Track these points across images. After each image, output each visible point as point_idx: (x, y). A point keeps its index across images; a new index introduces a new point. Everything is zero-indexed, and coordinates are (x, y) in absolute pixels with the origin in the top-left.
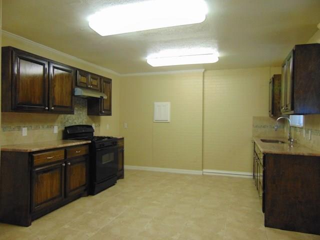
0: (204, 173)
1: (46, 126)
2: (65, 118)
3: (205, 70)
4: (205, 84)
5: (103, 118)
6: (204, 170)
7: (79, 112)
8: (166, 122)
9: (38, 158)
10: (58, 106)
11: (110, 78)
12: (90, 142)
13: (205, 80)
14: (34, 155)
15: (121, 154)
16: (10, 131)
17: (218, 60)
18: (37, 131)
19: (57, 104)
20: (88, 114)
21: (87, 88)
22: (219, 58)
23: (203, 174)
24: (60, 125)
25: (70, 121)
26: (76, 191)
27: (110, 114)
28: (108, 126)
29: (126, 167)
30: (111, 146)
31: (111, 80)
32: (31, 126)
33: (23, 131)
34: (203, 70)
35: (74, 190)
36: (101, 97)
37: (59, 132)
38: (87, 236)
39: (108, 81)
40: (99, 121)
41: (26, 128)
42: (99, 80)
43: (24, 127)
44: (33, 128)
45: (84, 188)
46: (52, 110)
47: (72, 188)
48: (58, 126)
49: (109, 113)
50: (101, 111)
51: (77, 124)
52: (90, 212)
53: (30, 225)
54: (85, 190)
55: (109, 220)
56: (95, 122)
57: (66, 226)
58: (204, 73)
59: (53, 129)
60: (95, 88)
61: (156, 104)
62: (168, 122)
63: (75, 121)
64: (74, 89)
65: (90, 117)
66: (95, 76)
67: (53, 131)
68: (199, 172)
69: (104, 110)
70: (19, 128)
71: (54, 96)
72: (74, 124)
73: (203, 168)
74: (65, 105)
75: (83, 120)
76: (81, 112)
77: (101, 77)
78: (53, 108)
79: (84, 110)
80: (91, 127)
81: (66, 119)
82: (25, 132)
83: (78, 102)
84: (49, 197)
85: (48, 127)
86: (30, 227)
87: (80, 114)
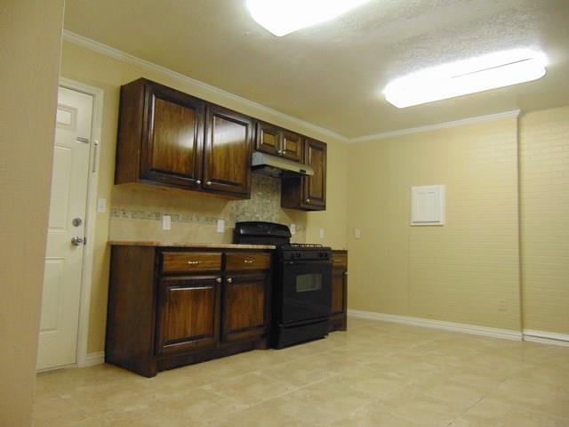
0: (526, 339)
1: (203, 218)
2: (238, 208)
3: (523, 113)
4: (523, 141)
5: (313, 216)
6: (527, 332)
7: (265, 200)
8: (436, 225)
9: (171, 260)
10: (220, 181)
11: (324, 141)
12: (274, 247)
13: (524, 134)
14: (163, 253)
15: (340, 281)
16: (142, 218)
17: (544, 73)
18: (186, 224)
19: (218, 178)
20: (282, 206)
21: (276, 154)
22: (546, 68)
23: (523, 340)
24: (228, 219)
25: (247, 214)
26: (243, 335)
27: (323, 208)
28: (322, 231)
29: (350, 312)
30: (316, 260)
31: (325, 144)
32: (178, 216)
33: (164, 222)
34: (517, 112)
35: (238, 331)
36: (301, 171)
37: (226, 231)
38: (234, 408)
39: (320, 147)
40: (304, 221)
41: (169, 217)
42: (299, 143)
43: (166, 215)
44: (181, 219)
45: (261, 331)
46: (208, 185)
47: (234, 327)
48: (224, 219)
49: (320, 205)
50: (304, 200)
51: (261, 220)
52: (258, 373)
53: (154, 375)
54: (263, 337)
55: (287, 389)
56: (294, 220)
57: (207, 387)
58: (519, 119)
59: (217, 225)
60: (292, 156)
61: (415, 189)
62: (441, 226)
63: (257, 215)
64: (251, 155)
65: (285, 212)
66: (292, 136)
67: (216, 228)
68: (515, 335)
69: (309, 198)
70: (158, 217)
71: (213, 164)
72: (254, 220)
73: (522, 327)
74: (233, 181)
75: (273, 215)
76: (269, 201)
77: (304, 138)
78: (209, 183)
79: (276, 198)
80: (286, 229)
81: (240, 211)
82: (167, 222)
83: (263, 182)
84: (189, 333)
85: (207, 220)
86: (152, 379)
87: (267, 204)
